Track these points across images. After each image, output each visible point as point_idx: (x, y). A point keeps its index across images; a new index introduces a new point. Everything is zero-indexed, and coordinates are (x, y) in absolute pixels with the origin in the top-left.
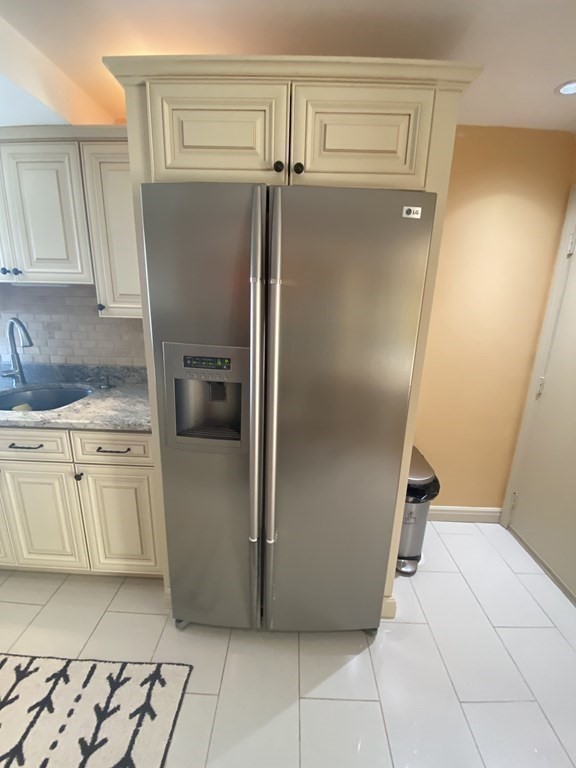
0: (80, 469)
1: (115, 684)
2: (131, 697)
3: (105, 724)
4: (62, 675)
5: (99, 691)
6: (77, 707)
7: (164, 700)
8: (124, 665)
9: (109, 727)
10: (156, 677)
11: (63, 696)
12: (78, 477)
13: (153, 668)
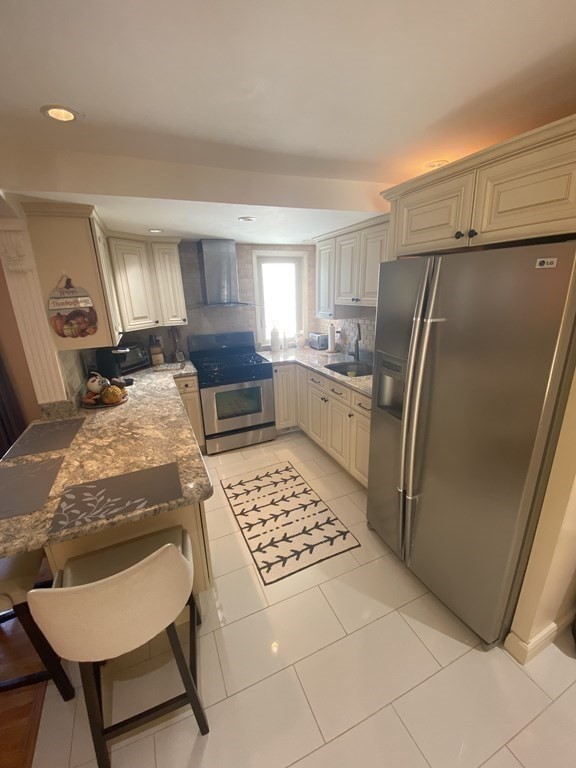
0: (353, 412)
1: (329, 522)
2: (330, 530)
3: (315, 530)
4: (316, 503)
5: (321, 519)
6: (312, 517)
7: (340, 544)
8: (337, 519)
9: (315, 532)
10: (344, 534)
11: (311, 509)
12: (350, 416)
13: (346, 530)
